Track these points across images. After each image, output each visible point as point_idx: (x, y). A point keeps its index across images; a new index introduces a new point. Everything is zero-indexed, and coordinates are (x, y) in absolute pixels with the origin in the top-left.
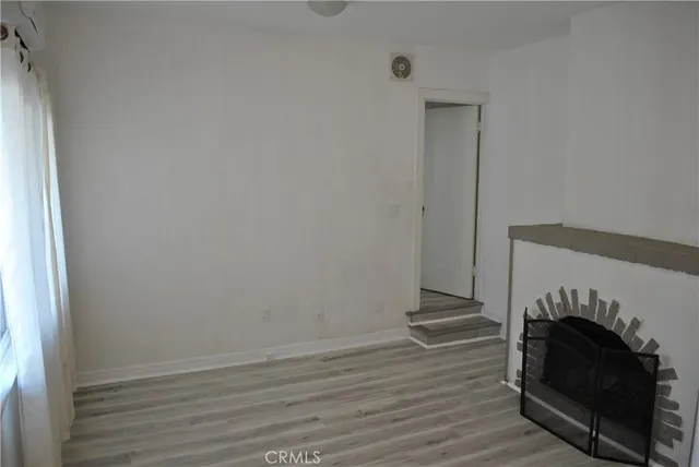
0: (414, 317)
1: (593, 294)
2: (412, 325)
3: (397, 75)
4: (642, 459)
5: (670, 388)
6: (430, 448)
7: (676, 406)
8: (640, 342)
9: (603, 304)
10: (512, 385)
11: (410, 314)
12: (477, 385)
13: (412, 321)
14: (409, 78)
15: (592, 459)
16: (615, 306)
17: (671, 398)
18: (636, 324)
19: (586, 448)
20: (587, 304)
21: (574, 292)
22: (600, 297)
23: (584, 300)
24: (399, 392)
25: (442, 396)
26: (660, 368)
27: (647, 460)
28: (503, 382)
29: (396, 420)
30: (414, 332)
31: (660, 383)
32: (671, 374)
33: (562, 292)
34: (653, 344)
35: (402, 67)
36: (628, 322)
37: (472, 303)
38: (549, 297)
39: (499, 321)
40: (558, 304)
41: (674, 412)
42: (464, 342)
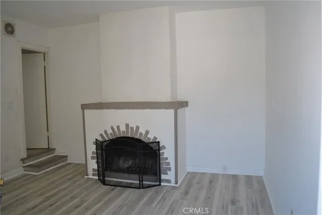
0: (26, 161)
1: (127, 125)
2: (24, 165)
3: (8, 33)
4: (158, 183)
5: (164, 153)
6: (78, 209)
7: (167, 159)
8: (150, 139)
9: (132, 128)
10: (91, 177)
11: (23, 160)
12: (76, 181)
13: (24, 164)
14: (13, 35)
15: (142, 190)
16: (138, 128)
17: (165, 156)
18: (147, 132)
19: (139, 187)
20: (125, 130)
21: (118, 127)
22: (130, 126)
23: (123, 128)
24: (41, 195)
25: (64, 189)
26: (160, 146)
27: (160, 183)
28: (86, 177)
29: (51, 205)
30: (26, 169)
31: (161, 152)
32: (164, 147)
33: (112, 128)
34: (155, 138)
35: (9, 29)
36: (144, 133)
37: (49, 150)
38: (106, 132)
39: (66, 155)
40: (111, 134)
41: (167, 161)
42: (54, 167)
